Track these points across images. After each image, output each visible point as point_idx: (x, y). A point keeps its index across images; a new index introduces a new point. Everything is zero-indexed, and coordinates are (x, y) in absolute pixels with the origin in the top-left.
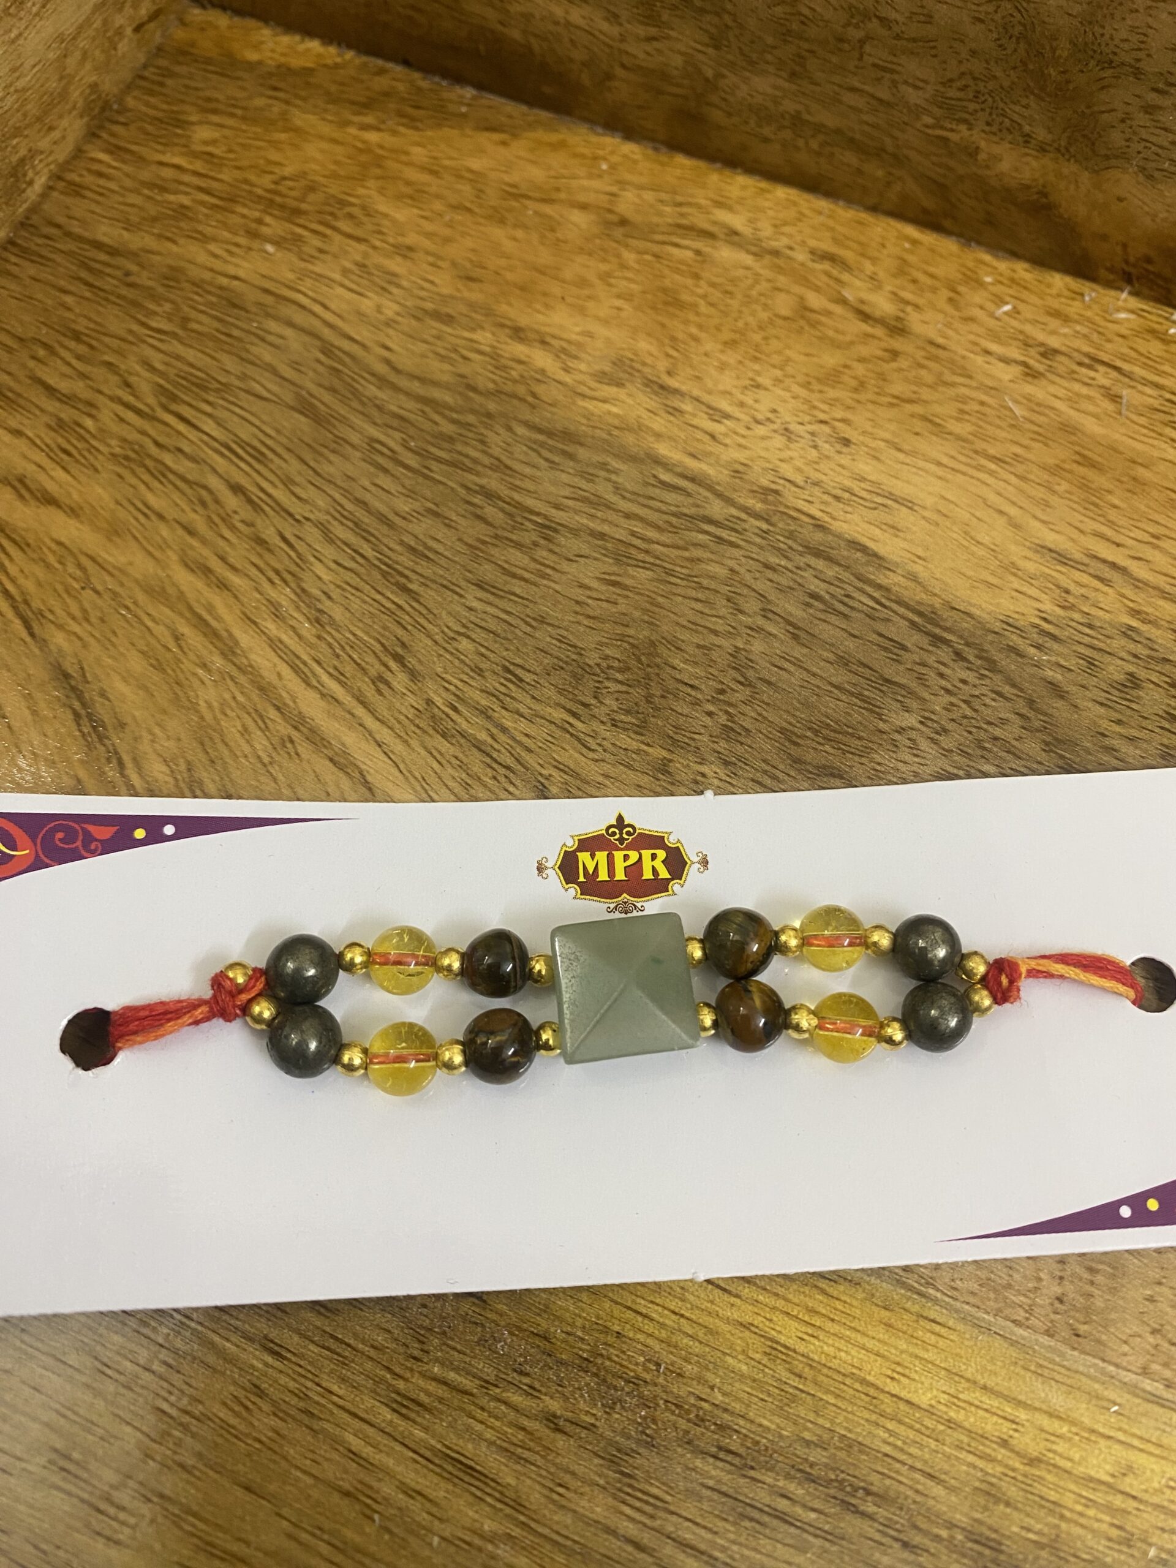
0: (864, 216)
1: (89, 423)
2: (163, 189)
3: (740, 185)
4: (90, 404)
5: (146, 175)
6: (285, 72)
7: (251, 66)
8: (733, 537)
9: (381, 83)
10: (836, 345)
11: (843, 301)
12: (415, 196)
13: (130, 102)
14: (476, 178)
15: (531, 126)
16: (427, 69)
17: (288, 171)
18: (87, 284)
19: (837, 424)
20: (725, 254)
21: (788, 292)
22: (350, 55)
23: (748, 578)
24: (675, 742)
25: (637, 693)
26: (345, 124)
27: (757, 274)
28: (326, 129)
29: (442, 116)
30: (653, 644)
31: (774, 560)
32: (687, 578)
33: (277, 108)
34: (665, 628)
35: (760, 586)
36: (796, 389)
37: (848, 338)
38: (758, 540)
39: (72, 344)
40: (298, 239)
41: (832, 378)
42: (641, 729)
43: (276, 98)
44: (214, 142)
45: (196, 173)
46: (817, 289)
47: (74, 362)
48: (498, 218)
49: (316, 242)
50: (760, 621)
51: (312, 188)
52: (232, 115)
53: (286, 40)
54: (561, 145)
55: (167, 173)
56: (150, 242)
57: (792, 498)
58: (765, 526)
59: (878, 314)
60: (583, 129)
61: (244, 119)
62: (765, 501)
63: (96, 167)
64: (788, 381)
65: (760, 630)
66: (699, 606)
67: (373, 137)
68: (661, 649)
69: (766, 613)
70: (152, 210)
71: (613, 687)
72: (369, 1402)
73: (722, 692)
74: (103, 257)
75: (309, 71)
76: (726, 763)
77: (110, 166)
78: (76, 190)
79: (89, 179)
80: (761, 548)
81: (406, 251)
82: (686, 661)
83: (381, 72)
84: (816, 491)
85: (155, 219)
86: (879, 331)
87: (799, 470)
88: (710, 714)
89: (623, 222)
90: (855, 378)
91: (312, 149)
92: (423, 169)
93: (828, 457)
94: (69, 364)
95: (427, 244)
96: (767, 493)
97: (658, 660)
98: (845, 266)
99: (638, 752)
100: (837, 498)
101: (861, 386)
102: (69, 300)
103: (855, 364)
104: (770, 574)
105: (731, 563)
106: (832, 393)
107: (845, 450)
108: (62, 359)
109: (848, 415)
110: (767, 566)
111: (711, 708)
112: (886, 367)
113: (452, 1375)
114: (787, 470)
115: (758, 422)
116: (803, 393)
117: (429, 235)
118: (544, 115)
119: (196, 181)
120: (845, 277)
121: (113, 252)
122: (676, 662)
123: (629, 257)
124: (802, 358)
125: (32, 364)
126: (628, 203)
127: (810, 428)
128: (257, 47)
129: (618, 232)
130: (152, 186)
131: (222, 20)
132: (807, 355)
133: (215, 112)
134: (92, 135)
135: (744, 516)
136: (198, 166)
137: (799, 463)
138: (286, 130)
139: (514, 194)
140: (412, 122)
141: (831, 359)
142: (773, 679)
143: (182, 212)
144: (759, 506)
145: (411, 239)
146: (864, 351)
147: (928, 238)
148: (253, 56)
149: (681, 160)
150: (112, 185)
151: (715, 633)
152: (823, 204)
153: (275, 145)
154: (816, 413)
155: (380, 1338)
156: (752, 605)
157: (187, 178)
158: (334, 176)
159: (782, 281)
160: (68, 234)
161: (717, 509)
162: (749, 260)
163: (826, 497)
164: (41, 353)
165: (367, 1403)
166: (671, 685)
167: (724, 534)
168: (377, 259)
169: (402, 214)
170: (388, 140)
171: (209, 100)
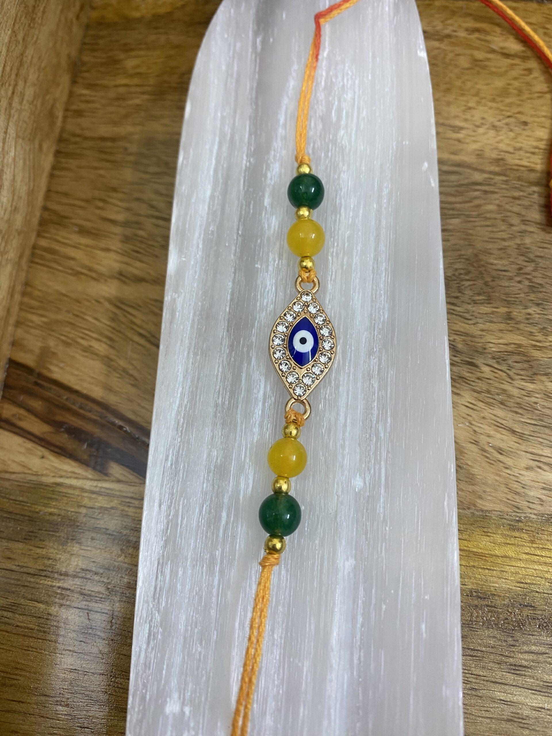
1: (141, 233)
2: (124, 99)
4: (138, 223)
5: (112, 94)
6: (158, 18)
7: (139, 20)
8: (491, 188)
10: (500, 75)
11: (493, 51)
13: (85, 59)
18: (108, 161)
19: (517, 115)
21: (464, 55)
23: (507, 207)
24: (508, 302)
25: (479, 283)
27: (445, 50)
30: (476, 255)
31: (516, 194)
32: (479, 216)
33: (163, 38)
34: (479, 245)
35: (516, 209)
36: (490, 104)
37: (503, 70)
38: (504, 186)
39: (114, 195)
41: (505, 92)
42: (489, 300)
43: (160, 33)
44: (138, 66)
45: (137, 86)
46: (478, 49)
47: (119, 203)
50: (523, 227)
52: (141, 49)
55: (122, 90)
56: (130, 129)
57: (512, 160)
58: (504, 178)
59: (512, 52)
61: (148, 49)
62: (498, 166)
63: (83, 98)
64: (483, 101)
65: (525, 231)
66: (490, 229)
68: (481, 257)
69: (524, 222)
70: (123, 112)
71: (467, 283)
72: (499, 674)
73: (520, 269)
74: (109, 144)
75: (170, 13)
76: (538, 305)
77: (91, 96)
78: (79, 113)
79: (83, 106)
80: (507, 189)
82: (496, 259)
84: (521, 153)
85: (126, 116)
86: (517, 61)
87: (508, 145)
88: (519, 282)
90: (515, 89)
93: (519, 134)
94: (118, 206)
96: (498, 161)
97: (482, 263)
98: (484, 32)
99: (493, 313)
100: (533, 153)
101: (520, 92)
102: (102, 172)
103: (512, 82)
104: (518, 202)
105: (497, 202)
106: (508, 100)
107: (526, 128)
108: (114, 205)
109: (520, 109)
110: (515, 198)
111: (518, 279)
112: (528, 79)
113: (534, 648)
114: (502, 146)
115: (478, 127)
116: (494, 105)
119: (138, 89)
120: (488, 38)
121: (113, 140)
122: (492, 261)
124: (485, 88)
125: (98, 212)
127: (504, 122)
130: (118, 99)
132: (487, 84)
133: (131, 50)
134: (74, 82)
135: (492, 176)
136: (136, 81)
137: (507, 141)
141: (499, 83)
142: (542, 254)
143: (139, 108)
144: (497, 169)
146: (514, 73)
148: (136, 14)
150: (97, 105)
151: (504, 240)
154: (504, 113)
155: (492, 642)
156: (515, 220)
157: (133, 89)
159: (458, 50)
160: (86, 138)
161: (478, 177)
163: (528, 155)
164: (101, 204)
165: (498, 675)
166: (494, 273)
167: (486, 188)
171: (125, 45)
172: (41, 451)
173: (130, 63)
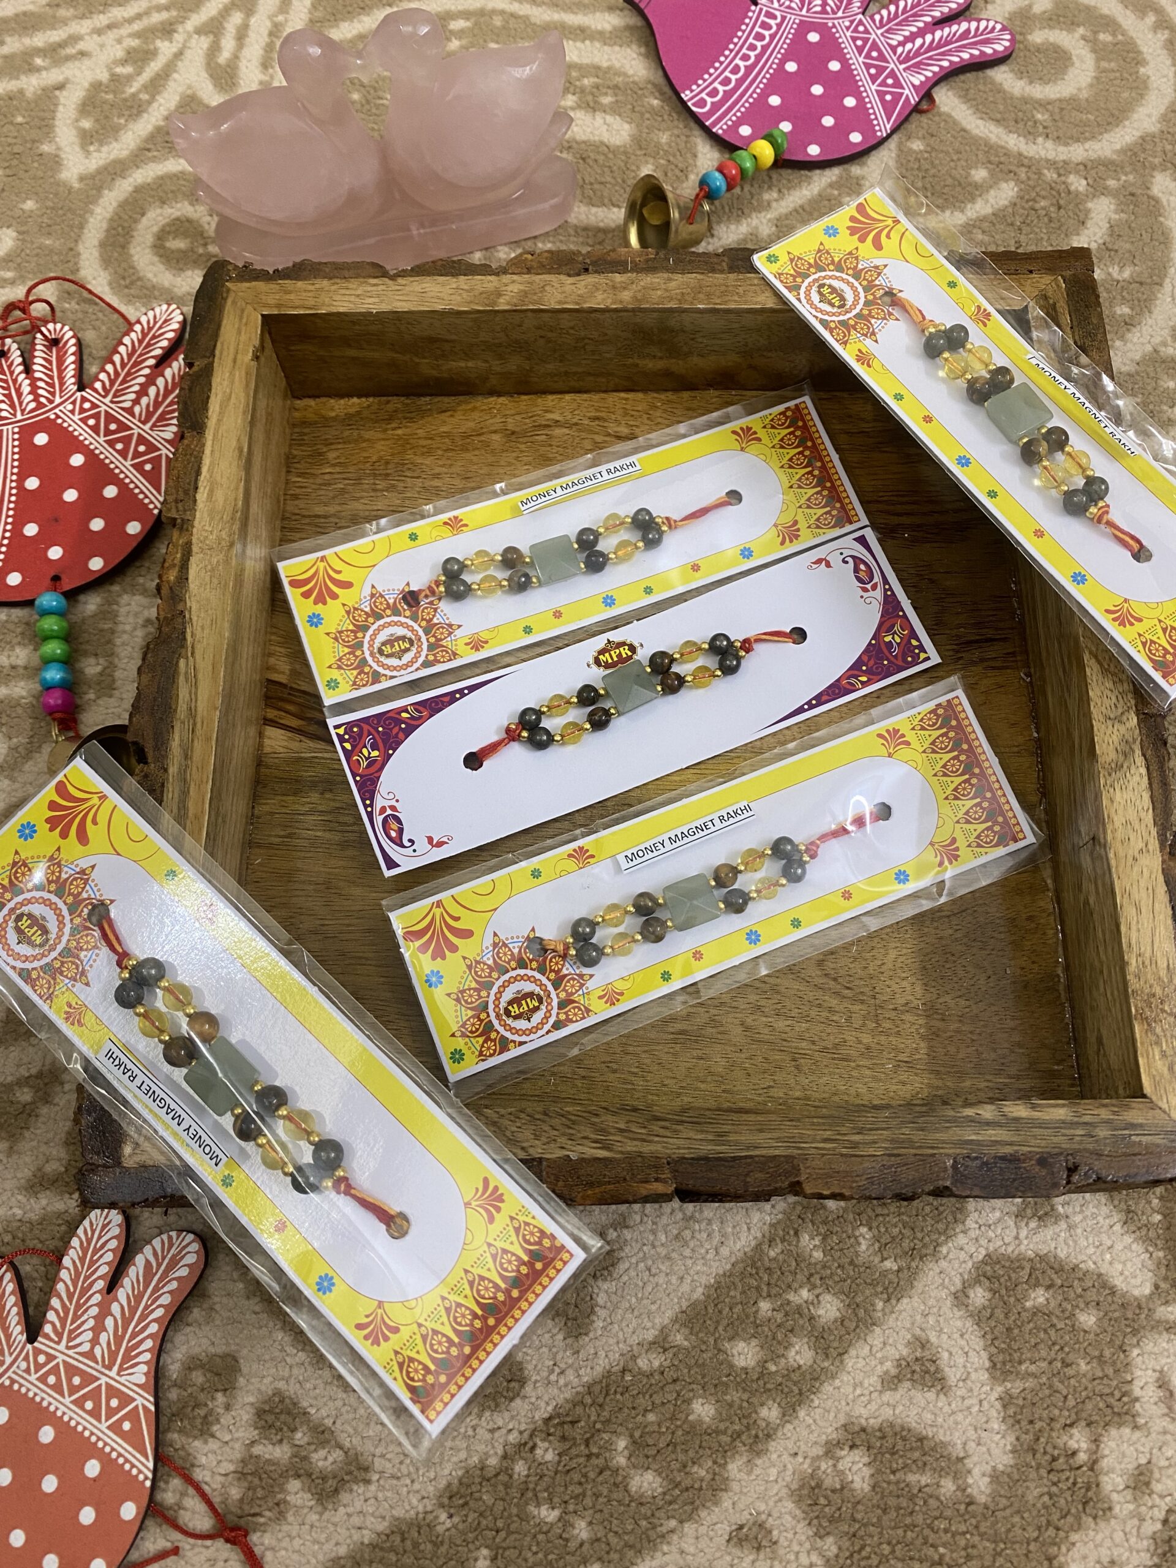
0: (603, 395)
2: (330, 484)
3: (551, 400)
5: (319, 481)
6: (350, 416)
7: (334, 419)
9: (390, 407)
11: (609, 435)
12: (429, 452)
13: (295, 452)
14: (448, 434)
15: (459, 404)
16: (407, 395)
17: (374, 459)
20: (558, 432)
22: (371, 399)
26: (386, 430)
28: (381, 436)
29: (423, 413)
33: (355, 433)
40: (393, 486)
43: (353, 429)
44: (338, 457)
45: (339, 473)
48: (465, 449)
49: (401, 484)
51: (387, 463)
52: (339, 443)
53: (342, 402)
54: (474, 409)
55: (327, 477)
56: (338, 508)
60: (480, 398)
61: (345, 442)
63: (297, 485)
67: (399, 432)
70: (331, 494)
75: (359, 413)
77: (303, 483)
78: (295, 497)
79: (298, 491)
81: (437, 476)
83: (388, 402)
89: (513, 433)
91: (379, 446)
92: (426, 438)
95: (444, 470)
98: (605, 420)
117: (443, 466)
118: (461, 398)
119: (341, 476)
120: (606, 424)
123: (523, 447)
126: (511, 424)
128: (332, 409)
129: (513, 438)
130: (325, 484)
131: (311, 402)
133: (331, 444)
134: (288, 472)
136: (338, 469)
138: (365, 441)
139: (466, 436)
140: (411, 420)
143: (343, 491)
145: (437, 470)
147: (630, 395)
148: (333, 414)
149: (524, 397)
150: (310, 490)
152: (585, 396)
153: (363, 449)
157: (337, 476)
158: (392, 455)
159: (583, 435)
162: (567, 431)
168: (427, 483)
169: (428, 461)
170: (408, 431)
171: (326, 439)
172: (298, 737)
173: (332, 455)
